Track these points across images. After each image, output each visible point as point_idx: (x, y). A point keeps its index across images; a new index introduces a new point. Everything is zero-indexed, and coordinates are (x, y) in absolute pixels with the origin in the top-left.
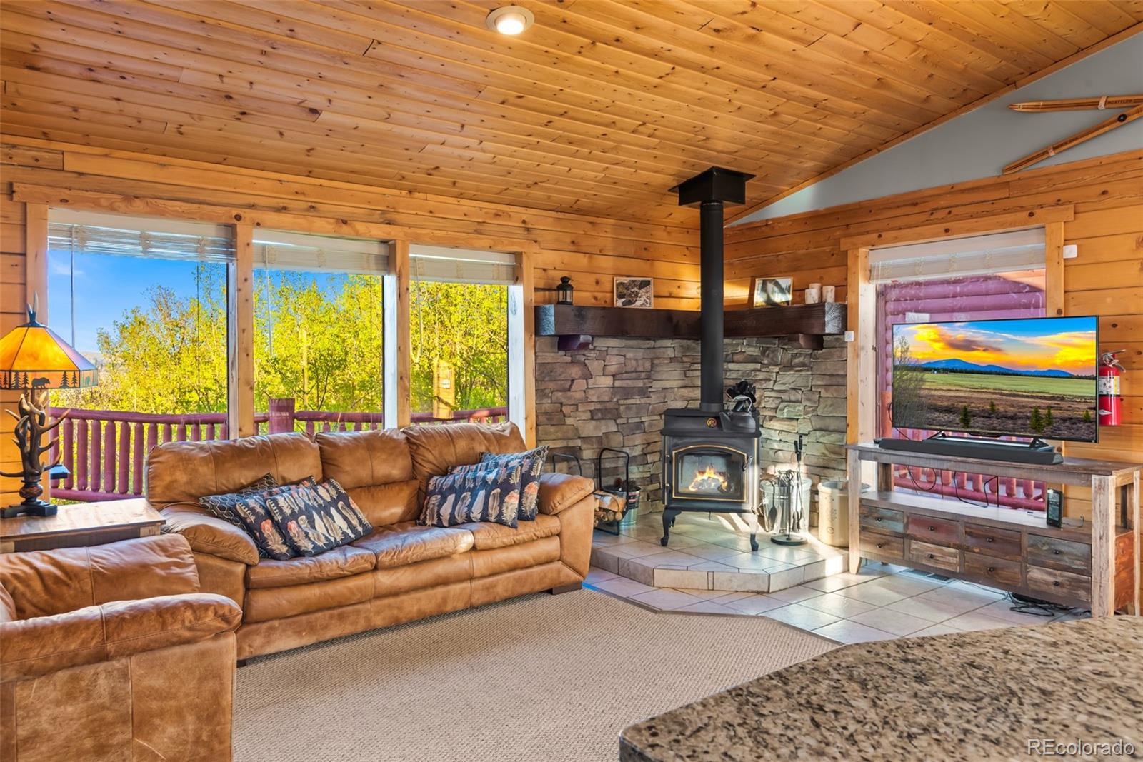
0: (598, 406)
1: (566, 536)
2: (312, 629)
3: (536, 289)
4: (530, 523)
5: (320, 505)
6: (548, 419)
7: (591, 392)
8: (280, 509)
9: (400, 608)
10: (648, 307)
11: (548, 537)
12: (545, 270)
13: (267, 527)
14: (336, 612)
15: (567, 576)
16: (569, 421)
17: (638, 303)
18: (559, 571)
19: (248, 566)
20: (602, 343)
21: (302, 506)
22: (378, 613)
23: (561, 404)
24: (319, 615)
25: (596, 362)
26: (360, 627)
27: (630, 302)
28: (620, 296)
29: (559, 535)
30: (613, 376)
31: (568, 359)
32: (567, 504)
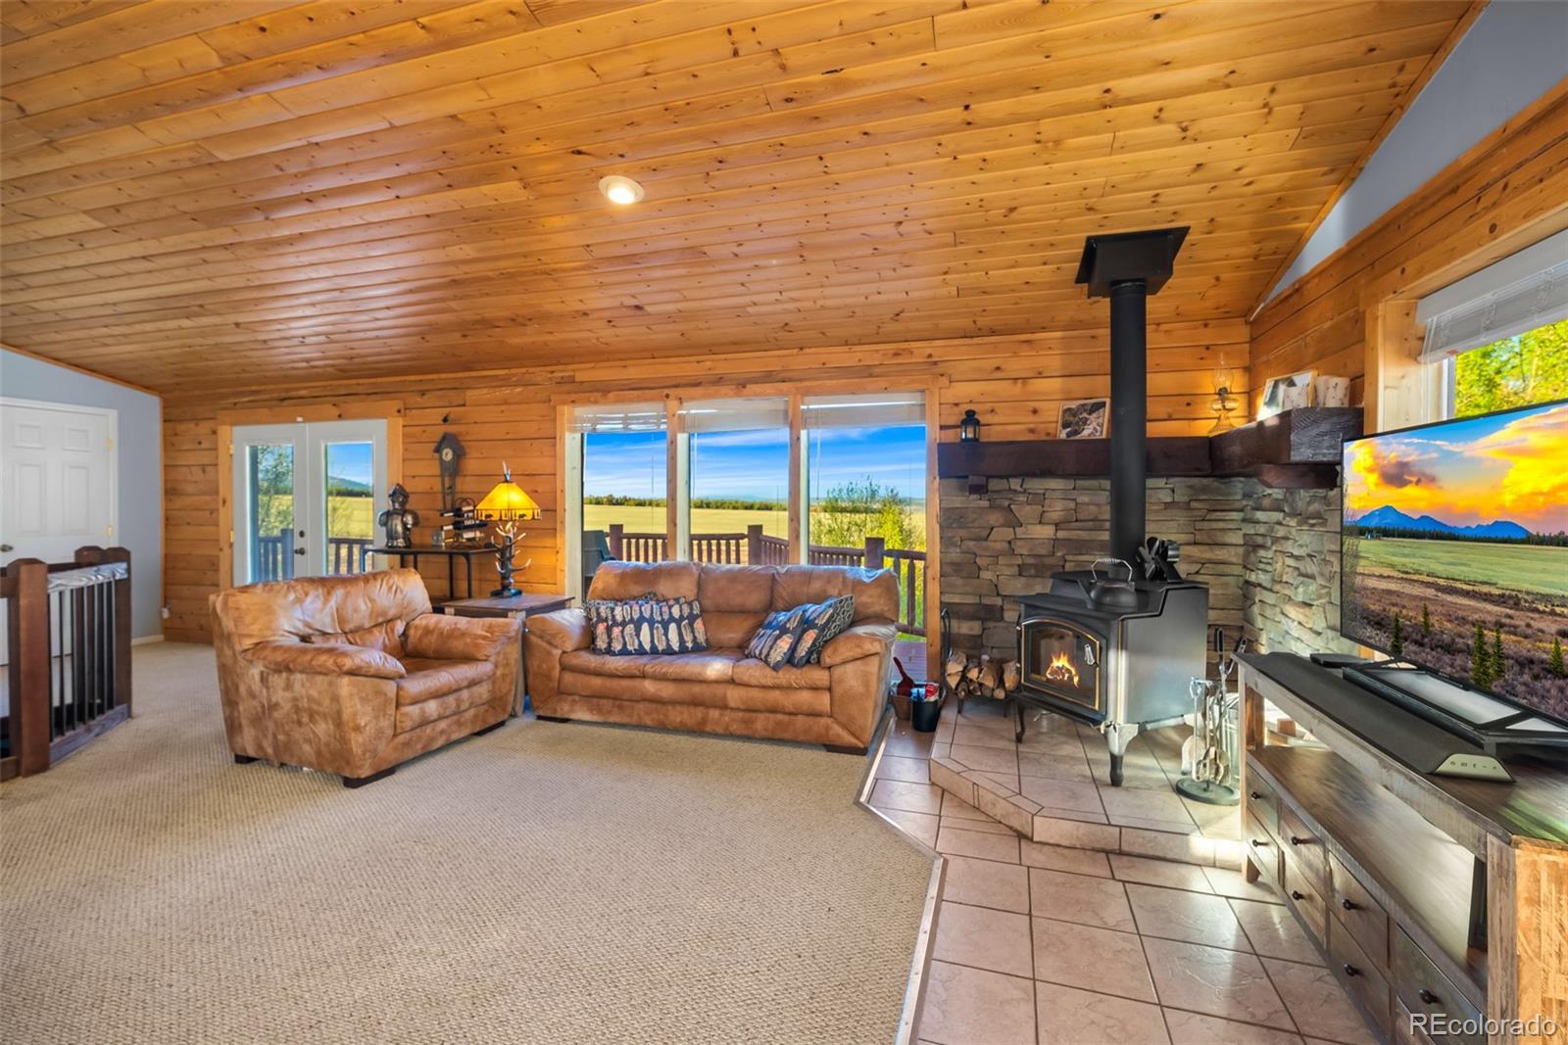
0: (1031, 561)
1: (838, 690)
2: (600, 711)
3: (942, 427)
4: (794, 670)
5: (663, 620)
6: (955, 571)
7: (1019, 543)
8: (613, 616)
9: (666, 715)
10: (1098, 436)
11: (815, 689)
12: (956, 405)
13: (601, 628)
14: (617, 703)
15: (838, 736)
16: (986, 575)
17: (1086, 433)
18: (828, 728)
19: (564, 652)
20: (1036, 485)
21: (636, 616)
22: (647, 714)
23: (975, 554)
24: (605, 701)
25: (1028, 508)
26: (634, 720)
27: (1076, 432)
28: (1065, 425)
29: (830, 689)
30: (1056, 525)
31: (985, 503)
32: (838, 659)
